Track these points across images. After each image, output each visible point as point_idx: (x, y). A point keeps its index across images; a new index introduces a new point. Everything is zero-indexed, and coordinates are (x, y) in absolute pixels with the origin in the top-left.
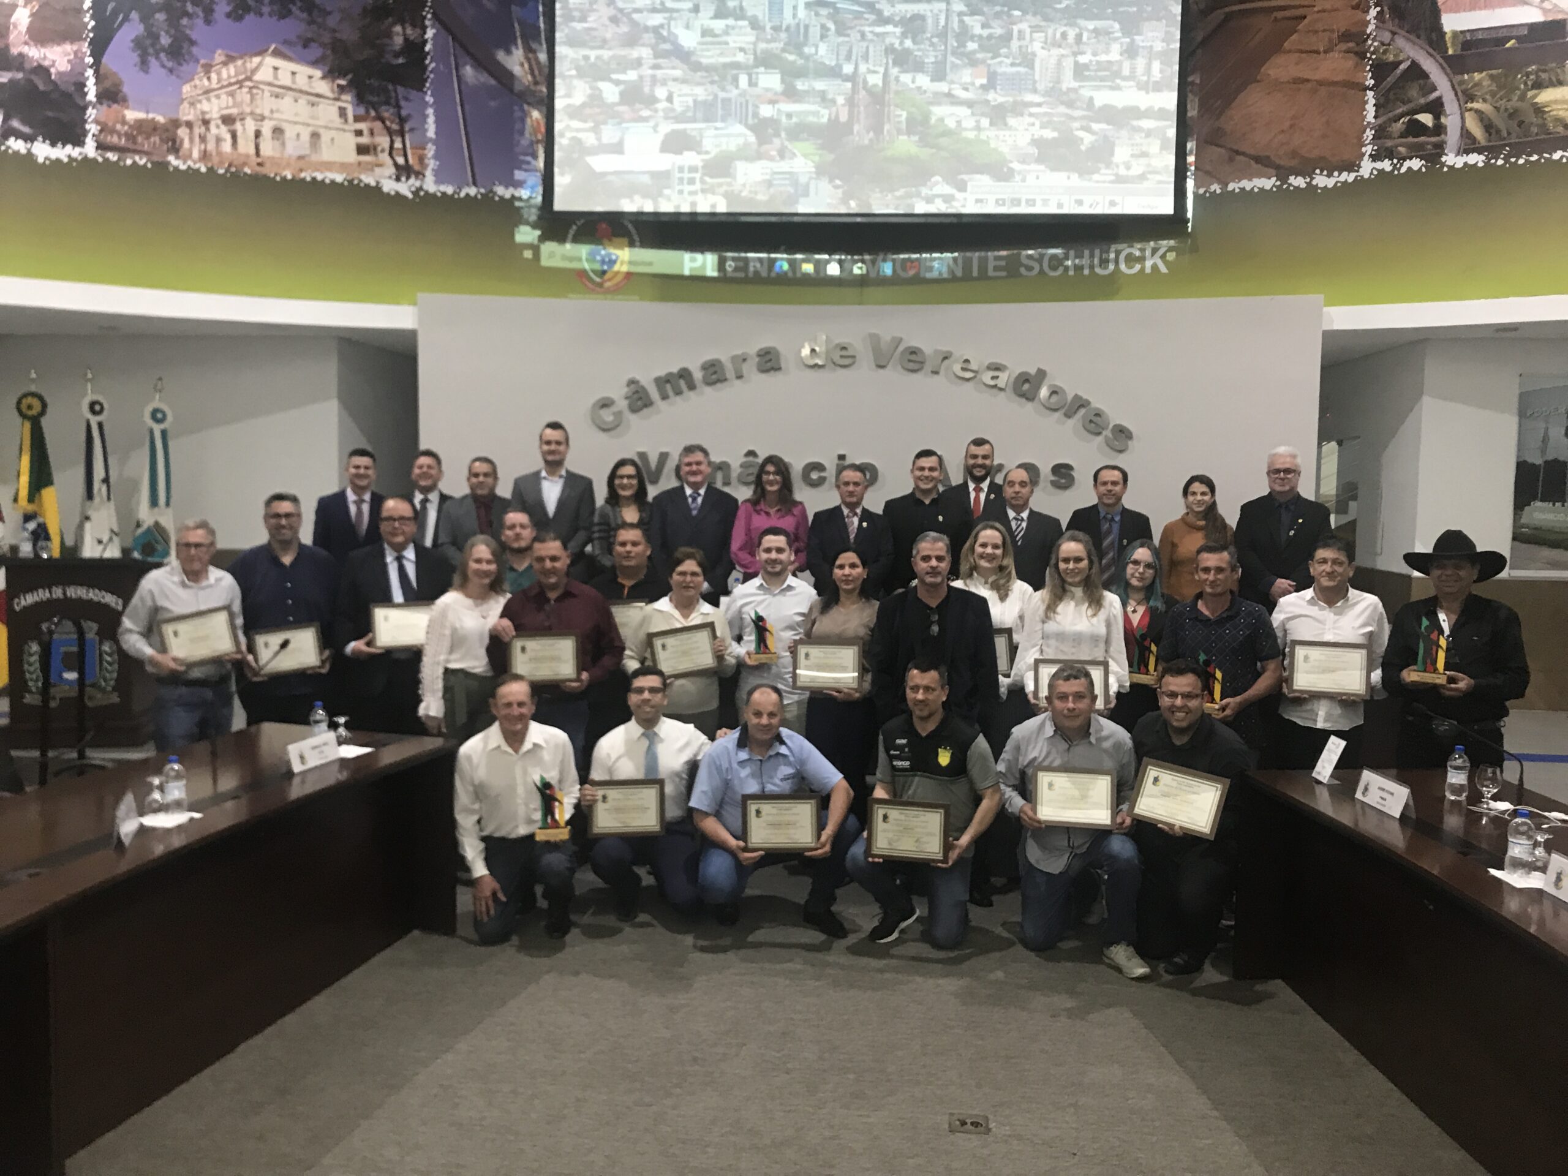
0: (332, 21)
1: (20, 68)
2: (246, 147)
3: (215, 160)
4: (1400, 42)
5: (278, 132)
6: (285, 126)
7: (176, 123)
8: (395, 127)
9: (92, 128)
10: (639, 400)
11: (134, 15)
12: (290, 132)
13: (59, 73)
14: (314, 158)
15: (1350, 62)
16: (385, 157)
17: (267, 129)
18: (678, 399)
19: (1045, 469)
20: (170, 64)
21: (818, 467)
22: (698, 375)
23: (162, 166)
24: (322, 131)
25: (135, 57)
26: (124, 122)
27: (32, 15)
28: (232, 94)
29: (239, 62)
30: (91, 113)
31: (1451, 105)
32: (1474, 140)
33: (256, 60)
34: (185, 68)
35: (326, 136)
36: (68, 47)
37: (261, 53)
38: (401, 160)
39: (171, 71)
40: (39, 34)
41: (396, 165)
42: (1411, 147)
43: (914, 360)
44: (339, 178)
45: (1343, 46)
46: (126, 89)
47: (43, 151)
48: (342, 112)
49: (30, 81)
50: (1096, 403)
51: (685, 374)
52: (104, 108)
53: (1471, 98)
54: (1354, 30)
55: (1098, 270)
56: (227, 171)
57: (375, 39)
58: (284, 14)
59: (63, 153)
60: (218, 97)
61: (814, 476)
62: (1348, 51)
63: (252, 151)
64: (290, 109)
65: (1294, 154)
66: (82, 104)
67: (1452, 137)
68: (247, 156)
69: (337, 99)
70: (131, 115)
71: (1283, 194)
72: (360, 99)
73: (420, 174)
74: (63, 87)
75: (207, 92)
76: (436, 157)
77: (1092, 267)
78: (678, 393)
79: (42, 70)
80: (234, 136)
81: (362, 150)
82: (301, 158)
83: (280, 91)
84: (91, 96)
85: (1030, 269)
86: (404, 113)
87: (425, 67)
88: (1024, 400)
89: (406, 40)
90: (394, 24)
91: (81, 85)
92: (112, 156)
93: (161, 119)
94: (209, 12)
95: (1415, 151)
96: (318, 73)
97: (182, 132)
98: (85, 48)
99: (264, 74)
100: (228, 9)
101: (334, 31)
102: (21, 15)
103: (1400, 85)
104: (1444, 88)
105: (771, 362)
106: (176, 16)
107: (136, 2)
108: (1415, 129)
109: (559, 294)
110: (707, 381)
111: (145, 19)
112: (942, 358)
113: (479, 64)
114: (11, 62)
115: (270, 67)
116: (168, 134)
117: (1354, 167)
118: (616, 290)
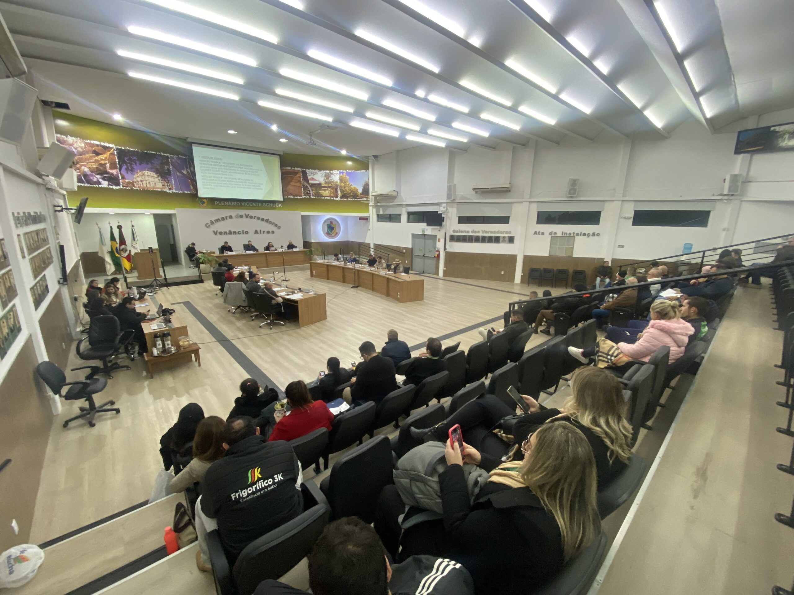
0: (155, 165)
3: (140, 188)
4: (305, 183)
5: (149, 183)
7: (133, 182)
8: (168, 182)
9: (121, 183)
10: (212, 223)
12: (151, 183)
13: (115, 174)
14: (156, 187)
16: (167, 187)
17: (148, 183)
18: (218, 223)
19: (271, 231)
22: (220, 219)
23: (132, 189)
25: (126, 171)
26: (125, 182)
27: (110, 165)
28: (141, 177)
29: (142, 172)
30: (121, 181)
31: (311, 191)
32: (314, 195)
33: (144, 171)
34: (134, 173)
35: (157, 183)
36: (115, 170)
38: (169, 187)
39: (132, 173)
40: (111, 168)
42: (307, 195)
43: (251, 217)
44: (160, 190)
46: (125, 177)
47: (115, 187)
48: (159, 179)
49: (111, 176)
50: (276, 223)
53: (313, 190)
54: (300, 180)
56: (142, 189)
57: (162, 168)
58: (148, 164)
59: (117, 188)
61: (239, 233)
62: (299, 183)
63: (146, 186)
64: (150, 179)
65: (295, 194)
67: (311, 195)
69: (158, 177)
70: (127, 181)
71: (294, 198)
72: (162, 177)
73: (172, 189)
74: (116, 177)
75: (138, 177)
76: (174, 187)
77: (272, 206)
78: (218, 221)
79: (112, 174)
80: (143, 184)
81: (163, 185)
82: (154, 187)
83: (149, 176)
84: (120, 178)
86: (169, 180)
87: (171, 173)
88: (267, 223)
89: (167, 168)
90: (165, 166)
91: (118, 176)
92: (125, 188)
93: (131, 181)
94: (136, 164)
96: (154, 173)
97: (135, 183)
98: (118, 170)
99: (146, 174)
100: (139, 163)
101: (156, 167)
102: (108, 165)
103: (306, 188)
104: (310, 189)
105: (231, 217)
106: (131, 164)
107: (124, 162)
108: (307, 193)
109: (196, 208)
110: (222, 220)
111: (126, 165)
112: (255, 217)
113: (179, 172)
114: (108, 173)
115: (146, 172)
116: (132, 184)
117: (301, 196)
118: (205, 207)
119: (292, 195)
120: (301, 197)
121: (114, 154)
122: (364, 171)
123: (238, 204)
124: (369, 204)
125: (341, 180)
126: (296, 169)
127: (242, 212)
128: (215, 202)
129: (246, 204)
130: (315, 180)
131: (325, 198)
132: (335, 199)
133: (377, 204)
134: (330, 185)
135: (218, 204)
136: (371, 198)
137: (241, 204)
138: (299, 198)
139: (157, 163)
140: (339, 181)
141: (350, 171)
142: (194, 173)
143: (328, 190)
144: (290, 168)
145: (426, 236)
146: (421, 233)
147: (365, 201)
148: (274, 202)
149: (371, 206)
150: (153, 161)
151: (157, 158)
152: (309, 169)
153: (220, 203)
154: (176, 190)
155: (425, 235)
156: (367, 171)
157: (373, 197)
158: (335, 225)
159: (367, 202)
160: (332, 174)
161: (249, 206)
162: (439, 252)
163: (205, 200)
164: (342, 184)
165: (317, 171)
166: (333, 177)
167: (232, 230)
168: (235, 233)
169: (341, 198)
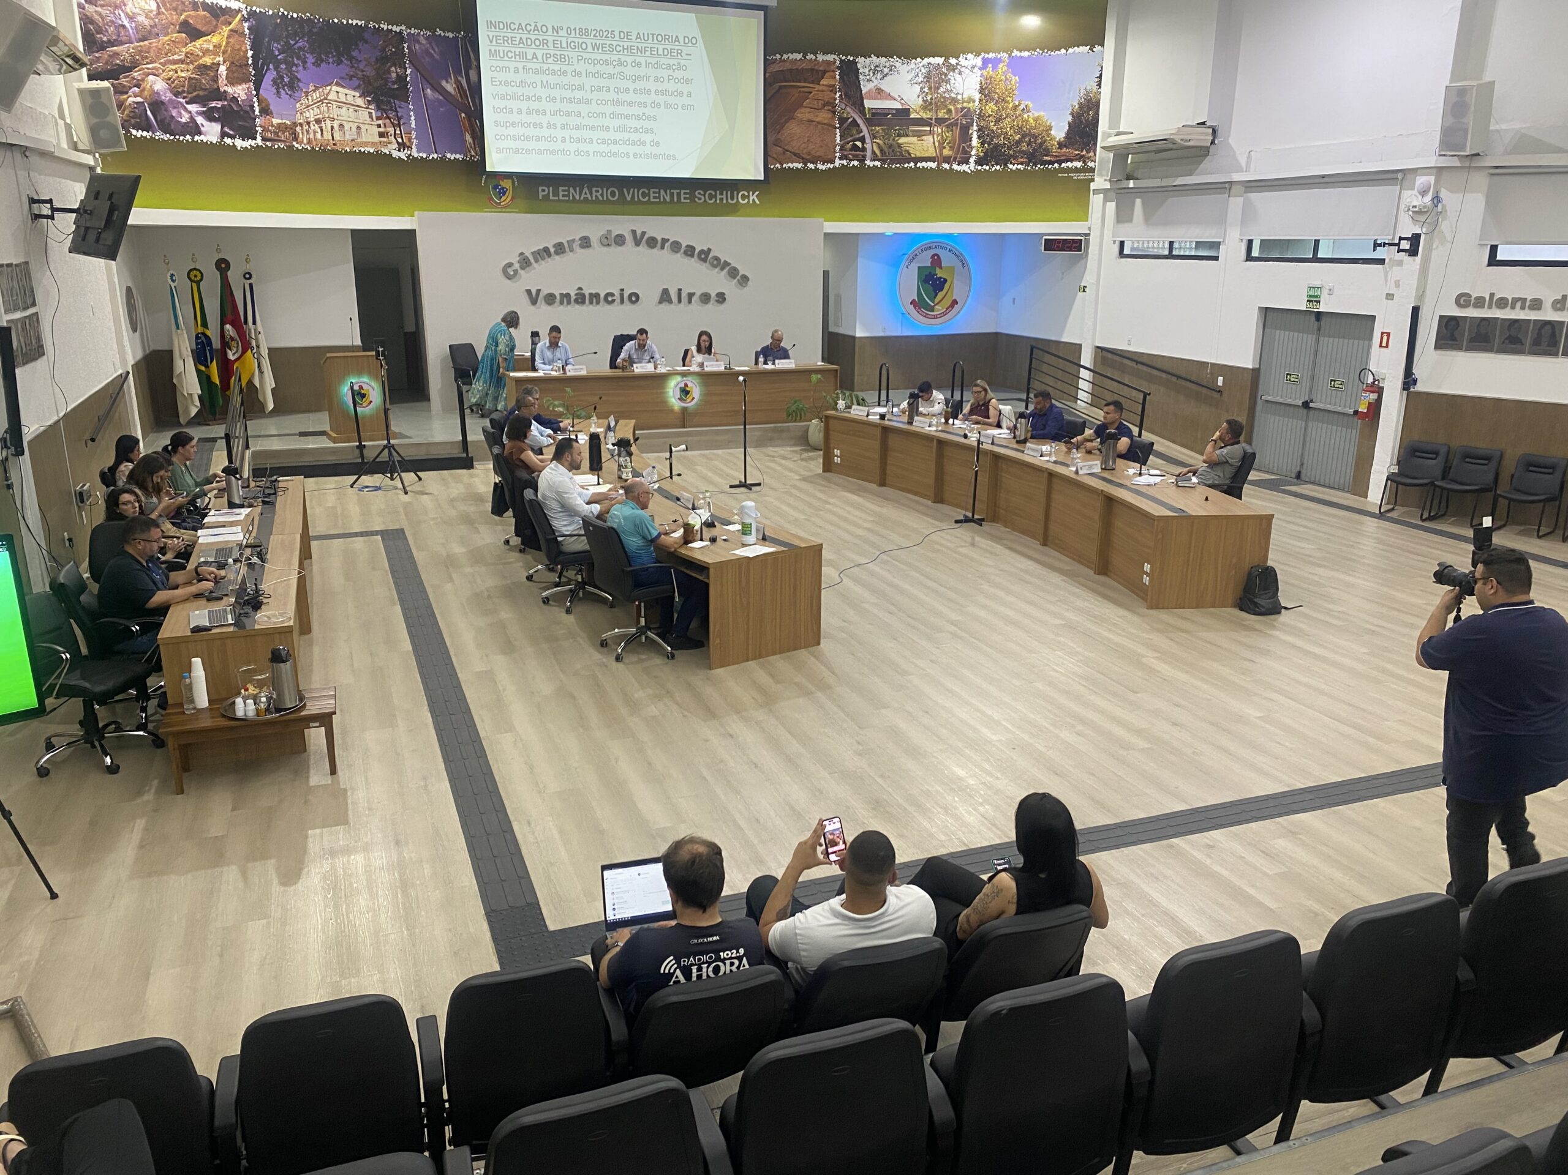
0: (362, 66)
1: (226, 99)
2: (327, 136)
3: (314, 143)
4: (849, 109)
5: (341, 126)
6: (345, 123)
7: (295, 124)
8: (396, 122)
9: (259, 129)
10: (525, 263)
11: (271, 66)
12: (346, 128)
13: (242, 100)
14: (359, 140)
15: (830, 115)
16: (392, 138)
17: (336, 127)
18: (543, 262)
19: (713, 295)
20: (289, 93)
21: (612, 295)
22: (552, 250)
23: (291, 147)
24: (361, 125)
25: (274, 90)
26: (272, 126)
27: (229, 69)
28: (319, 107)
29: (321, 90)
30: (257, 120)
31: (868, 140)
32: (877, 156)
33: (329, 88)
34: (297, 94)
35: (363, 130)
36: (244, 86)
37: (329, 85)
38: (400, 140)
39: (290, 96)
40: (232, 81)
41: (398, 142)
42: (854, 156)
43: (652, 243)
44: (372, 151)
45: (826, 108)
46: (272, 107)
47: (239, 143)
48: (371, 115)
49: (230, 105)
50: (733, 265)
51: (546, 250)
52: (263, 118)
53: (875, 137)
54: (831, 101)
55: (729, 201)
56: (320, 148)
57: (383, 74)
58: (340, 62)
59: (248, 144)
60: (313, 109)
61: (610, 299)
62: (829, 110)
63: (331, 138)
64: (345, 113)
65: (809, 154)
66: (252, 116)
67: (869, 153)
68: (329, 140)
69: (367, 108)
70: (275, 121)
71: (805, 170)
72: (378, 108)
73: (409, 148)
74: (244, 108)
75: (308, 106)
76: (416, 138)
77: (727, 199)
78: (543, 259)
79: (235, 99)
80: (322, 130)
81: (381, 135)
82: (353, 140)
83: (341, 104)
84: (257, 113)
85: (700, 199)
86: (399, 114)
87: (407, 90)
88: (702, 262)
89: (397, 75)
90: (391, 67)
91: (252, 107)
92: (268, 143)
93: (288, 122)
94: (304, 62)
95: (855, 158)
96: (357, 94)
97: (298, 129)
98: (252, 86)
99: (333, 95)
100: (313, 61)
101: (363, 71)
102: (223, 69)
103: (849, 128)
104: (865, 132)
105: (586, 242)
106: (290, 65)
107: (271, 58)
108: (855, 148)
109: (480, 209)
110: (557, 253)
111: (276, 68)
112: (665, 241)
113: (433, 88)
114: (221, 96)
115: (335, 92)
116: (291, 130)
117: (832, 162)
118: (507, 206)
119: (798, 157)
120: (832, 166)
121: (243, 34)
122: (1084, 49)
123: (613, 194)
124: (1093, 186)
125: (986, 91)
126: (821, 57)
127: (623, 224)
128: (540, 188)
129: (638, 194)
130: (890, 97)
131: (919, 165)
132: (955, 167)
133: (1124, 184)
134: (940, 115)
135: (546, 197)
136: (1102, 158)
137: (622, 195)
138: (820, 166)
139: (365, 55)
140: (977, 96)
141: (1026, 54)
142: (476, 90)
143: (931, 133)
144: (799, 56)
145: (1324, 320)
146: (1302, 306)
147: (1077, 170)
148: (732, 186)
149: (1096, 192)
150: (355, 53)
151: (366, 42)
152: (867, 55)
153: (556, 194)
154: (418, 152)
155: (1319, 315)
156: (1097, 48)
157: (1111, 155)
158: (952, 269)
159: (1082, 176)
160: (953, 68)
161: (649, 202)
162: (1380, 391)
163: (507, 184)
164: (991, 108)
165: (897, 62)
166: (956, 81)
167: (586, 292)
168: (595, 298)
169: (979, 162)
